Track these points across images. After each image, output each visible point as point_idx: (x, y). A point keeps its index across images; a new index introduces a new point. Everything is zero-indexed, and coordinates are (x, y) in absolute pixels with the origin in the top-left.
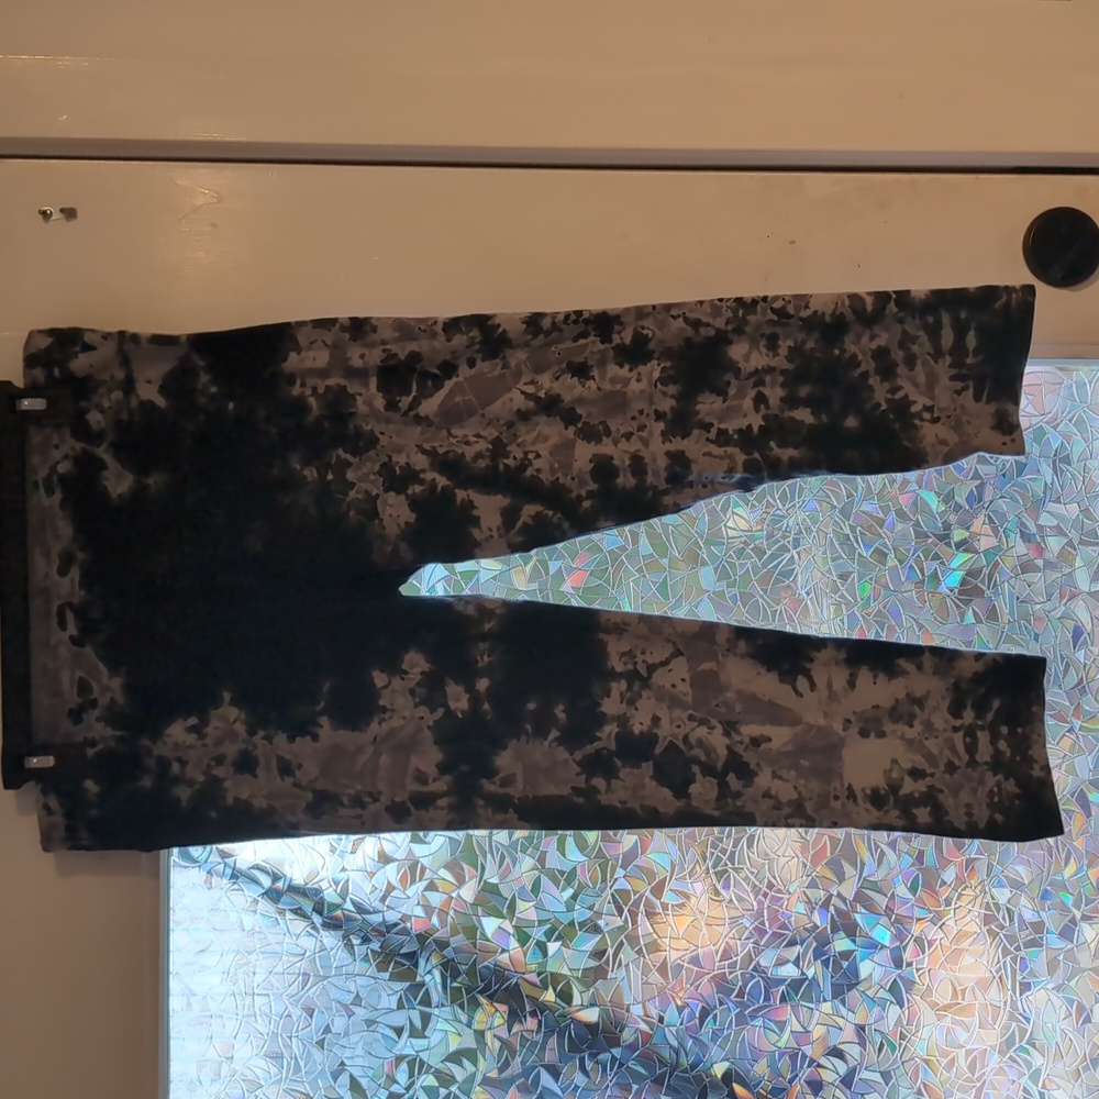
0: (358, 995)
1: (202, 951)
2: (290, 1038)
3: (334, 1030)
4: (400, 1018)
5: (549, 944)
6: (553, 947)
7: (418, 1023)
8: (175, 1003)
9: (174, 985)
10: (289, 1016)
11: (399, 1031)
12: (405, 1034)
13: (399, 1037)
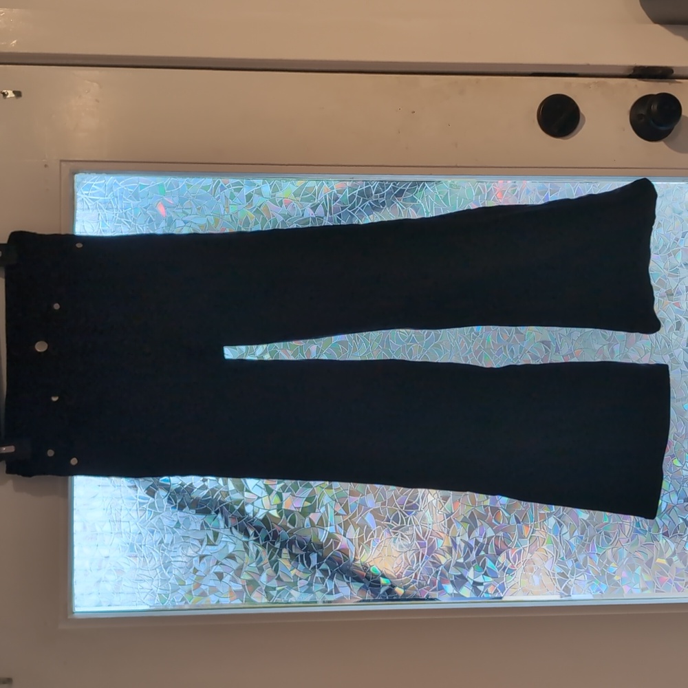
0: (178, 522)
1: (94, 497)
2: (141, 546)
3: (165, 542)
4: (202, 535)
5: (283, 494)
6: (285, 495)
7: (211, 538)
8: (77, 527)
9: (76, 517)
10: (140, 533)
11: (201, 542)
12: (205, 543)
13: (202, 545)
